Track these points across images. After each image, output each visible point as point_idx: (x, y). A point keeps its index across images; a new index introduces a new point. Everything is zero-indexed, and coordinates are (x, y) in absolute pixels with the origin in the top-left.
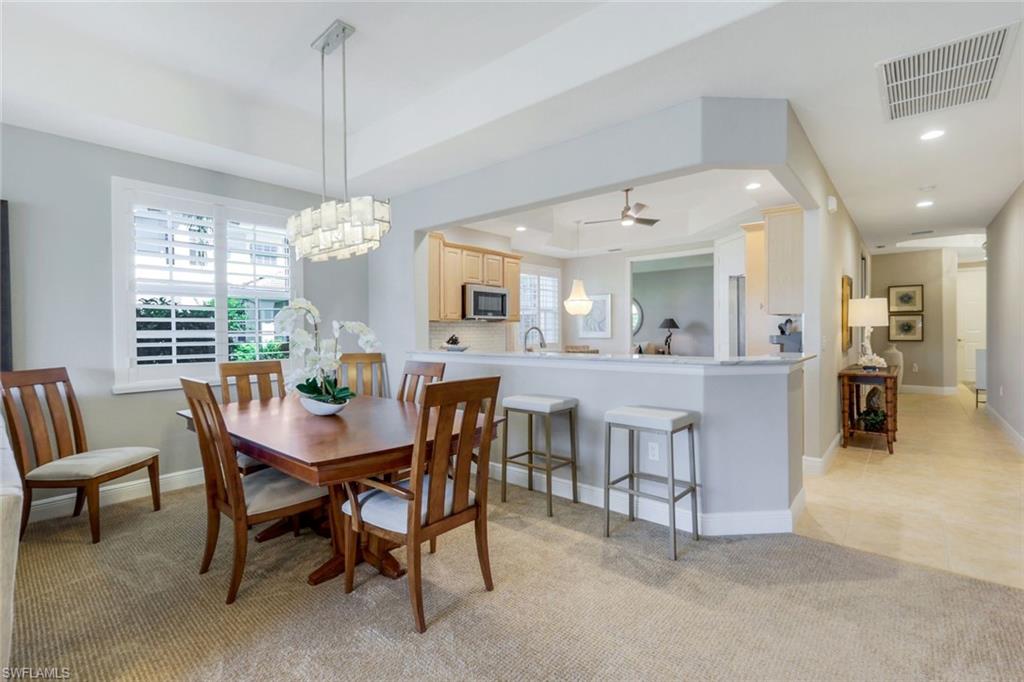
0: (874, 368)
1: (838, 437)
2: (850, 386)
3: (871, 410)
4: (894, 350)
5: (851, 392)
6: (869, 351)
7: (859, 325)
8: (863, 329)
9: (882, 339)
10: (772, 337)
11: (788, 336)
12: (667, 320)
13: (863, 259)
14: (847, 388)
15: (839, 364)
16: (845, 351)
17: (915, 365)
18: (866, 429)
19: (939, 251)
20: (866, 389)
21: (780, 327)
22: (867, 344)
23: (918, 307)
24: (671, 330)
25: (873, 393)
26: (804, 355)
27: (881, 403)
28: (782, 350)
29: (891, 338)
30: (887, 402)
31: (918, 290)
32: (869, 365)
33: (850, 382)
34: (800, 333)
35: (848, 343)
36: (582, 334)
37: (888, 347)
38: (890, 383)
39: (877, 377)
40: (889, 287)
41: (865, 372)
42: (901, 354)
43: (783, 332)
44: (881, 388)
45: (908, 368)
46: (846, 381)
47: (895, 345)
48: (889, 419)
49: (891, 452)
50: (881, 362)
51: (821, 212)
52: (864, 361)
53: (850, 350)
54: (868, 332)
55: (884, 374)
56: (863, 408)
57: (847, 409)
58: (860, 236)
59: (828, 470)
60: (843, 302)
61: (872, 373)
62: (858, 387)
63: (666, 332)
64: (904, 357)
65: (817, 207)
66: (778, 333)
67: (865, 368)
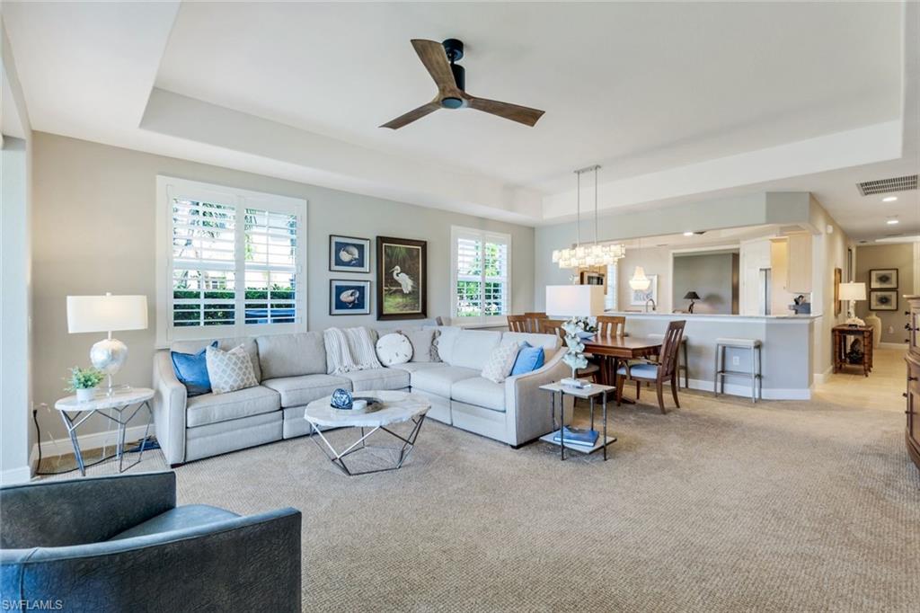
0: (856, 326)
1: (831, 367)
2: (840, 337)
3: (853, 351)
4: (874, 316)
5: (840, 342)
6: (853, 315)
7: (846, 299)
8: (849, 301)
9: (863, 308)
10: (790, 306)
11: (801, 305)
12: (690, 293)
13: (850, 250)
14: (838, 337)
15: (832, 322)
16: (836, 315)
17: (891, 328)
18: (851, 363)
19: (911, 244)
20: (851, 339)
21: (795, 300)
22: (852, 311)
23: (893, 285)
24: (694, 300)
25: (856, 341)
26: (811, 315)
27: (861, 348)
28: (796, 313)
29: (872, 308)
30: (864, 346)
31: (894, 273)
32: (853, 323)
33: (839, 334)
34: (809, 304)
35: (839, 310)
36: (632, 303)
37: (869, 315)
38: (866, 334)
39: (858, 331)
40: (871, 271)
41: (850, 328)
42: (879, 320)
43: (797, 303)
44: (860, 338)
45: (885, 330)
46: (837, 333)
47: (874, 313)
48: (866, 356)
49: (867, 376)
50: (861, 322)
51: (824, 236)
52: (849, 321)
53: (840, 315)
54: (852, 304)
55: (864, 329)
56: (848, 350)
57: (837, 350)
58: (847, 236)
59: (826, 381)
60: (836, 285)
61: (854, 328)
62: (845, 338)
63: (689, 302)
64: (882, 322)
65: (820, 234)
66: (794, 303)
67: (850, 325)
